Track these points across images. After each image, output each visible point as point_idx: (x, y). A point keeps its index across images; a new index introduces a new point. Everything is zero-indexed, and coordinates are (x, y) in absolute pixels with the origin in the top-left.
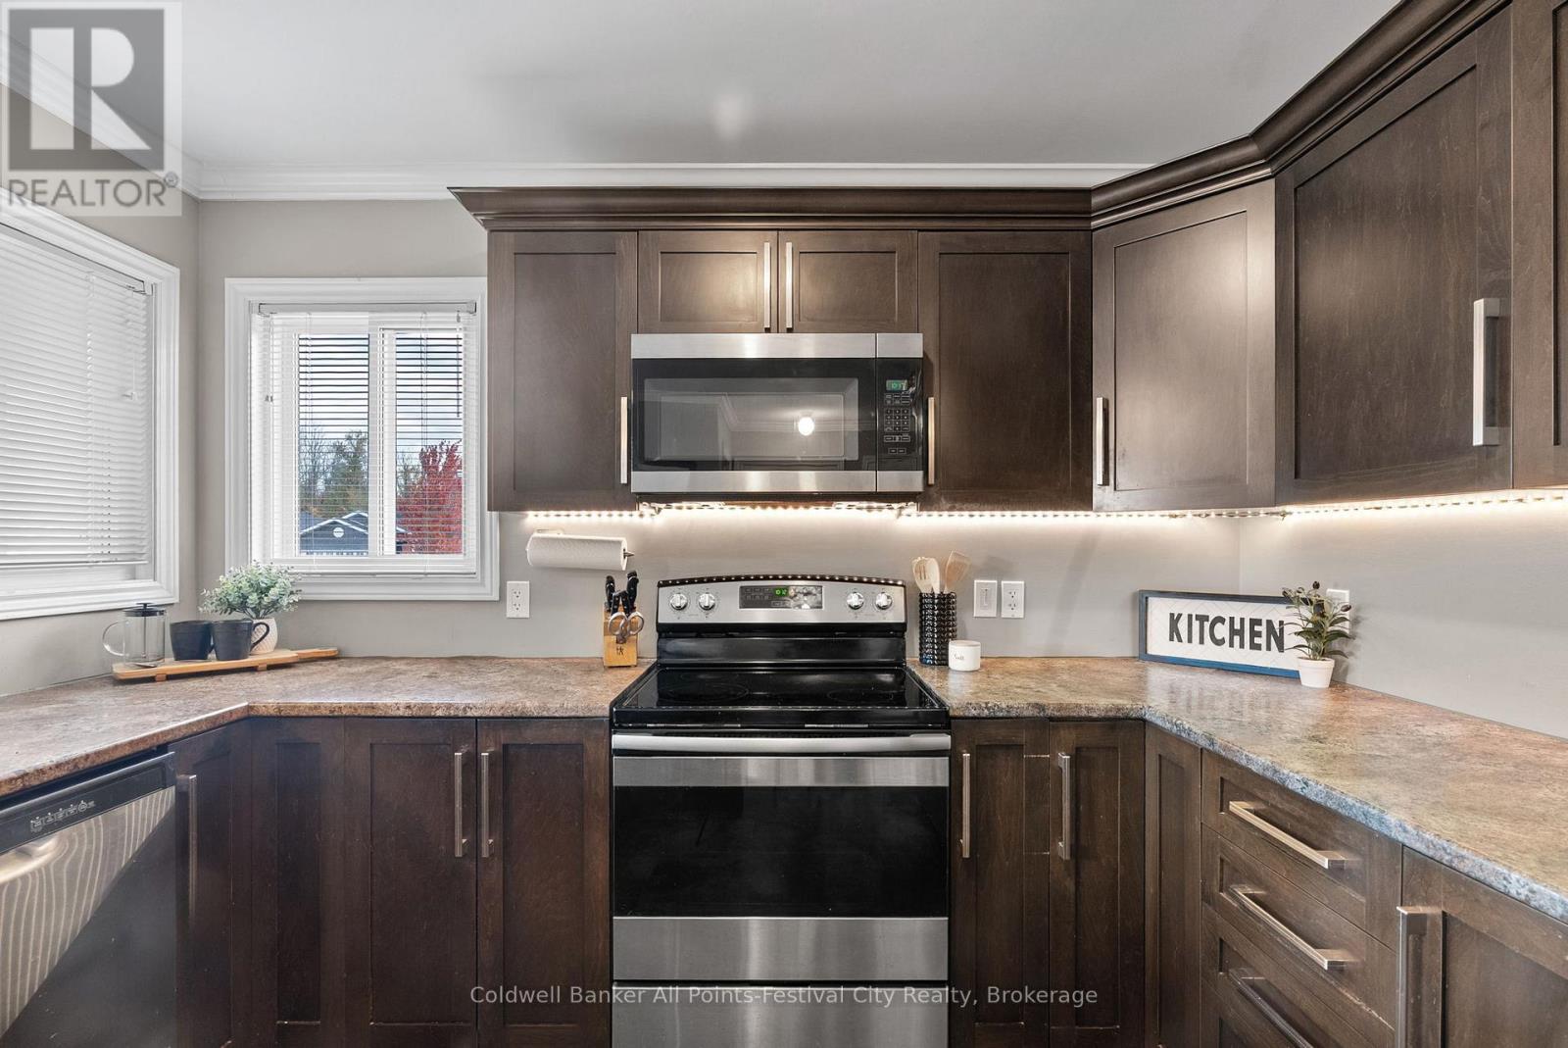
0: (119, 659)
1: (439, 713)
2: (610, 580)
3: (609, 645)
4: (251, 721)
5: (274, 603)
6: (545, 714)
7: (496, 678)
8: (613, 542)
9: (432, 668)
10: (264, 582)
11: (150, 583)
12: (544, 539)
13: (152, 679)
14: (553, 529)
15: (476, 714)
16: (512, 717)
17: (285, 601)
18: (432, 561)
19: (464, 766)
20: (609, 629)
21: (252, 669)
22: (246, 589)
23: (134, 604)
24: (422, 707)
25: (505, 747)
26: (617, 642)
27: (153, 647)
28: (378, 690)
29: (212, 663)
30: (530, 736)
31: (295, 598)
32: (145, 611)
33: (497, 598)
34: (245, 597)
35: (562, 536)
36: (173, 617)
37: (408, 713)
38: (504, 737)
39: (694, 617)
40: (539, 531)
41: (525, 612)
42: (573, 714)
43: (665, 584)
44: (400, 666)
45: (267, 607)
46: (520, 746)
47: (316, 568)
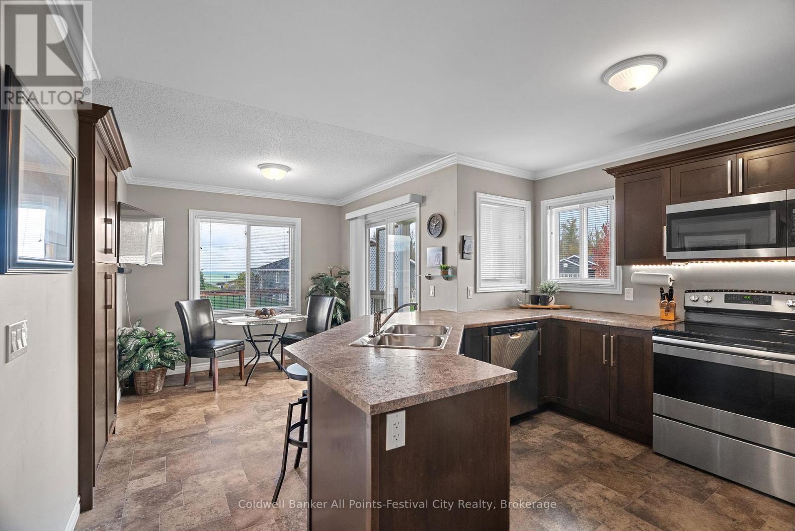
0: (520, 303)
1: (599, 323)
2: (662, 289)
3: (662, 312)
4: (551, 319)
5: (554, 291)
6: (631, 327)
7: (618, 317)
8: (665, 275)
9: (599, 313)
10: (552, 285)
11: (525, 284)
12: (639, 274)
13: (527, 308)
14: (642, 270)
15: (610, 325)
16: (620, 327)
17: (557, 291)
18: (599, 281)
19: (606, 339)
20: (662, 306)
21: (549, 309)
22: (547, 287)
23: (523, 290)
24: (594, 321)
25: (618, 335)
26: (666, 311)
27: (527, 301)
28: (582, 316)
29: (539, 306)
30: (626, 333)
31: (560, 290)
32: (526, 291)
33: (621, 294)
34: (547, 289)
35: (646, 273)
36: (531, 293)
37: (590, 322)
38: (618, 333)
39: (701, 304)
40: (637, 271)
41: (632, 299)
42: (640, 328)
43: (689, 291)
44: (589, 312)
45: (552, 292)
46: (623, 336)
47: (565, 282)
